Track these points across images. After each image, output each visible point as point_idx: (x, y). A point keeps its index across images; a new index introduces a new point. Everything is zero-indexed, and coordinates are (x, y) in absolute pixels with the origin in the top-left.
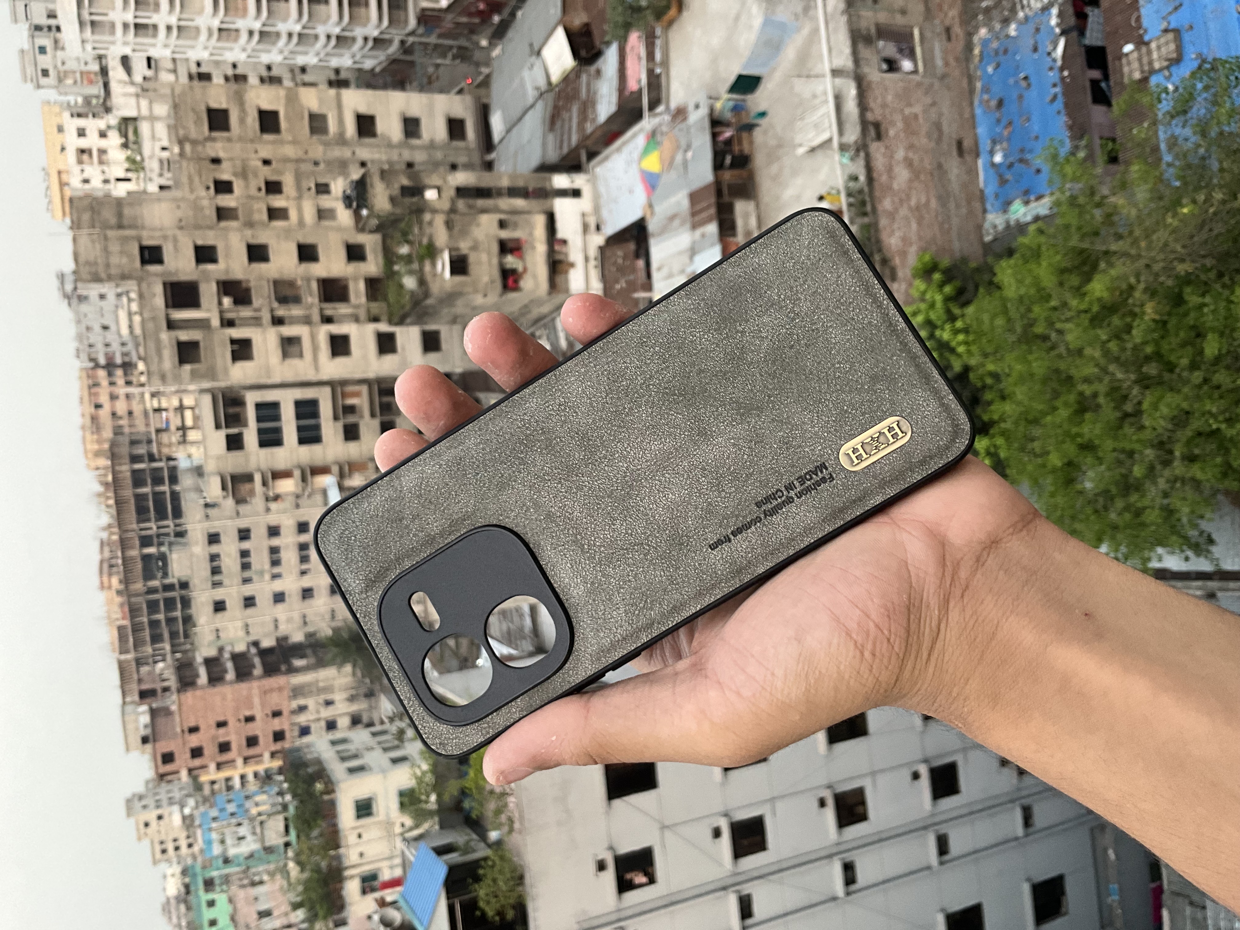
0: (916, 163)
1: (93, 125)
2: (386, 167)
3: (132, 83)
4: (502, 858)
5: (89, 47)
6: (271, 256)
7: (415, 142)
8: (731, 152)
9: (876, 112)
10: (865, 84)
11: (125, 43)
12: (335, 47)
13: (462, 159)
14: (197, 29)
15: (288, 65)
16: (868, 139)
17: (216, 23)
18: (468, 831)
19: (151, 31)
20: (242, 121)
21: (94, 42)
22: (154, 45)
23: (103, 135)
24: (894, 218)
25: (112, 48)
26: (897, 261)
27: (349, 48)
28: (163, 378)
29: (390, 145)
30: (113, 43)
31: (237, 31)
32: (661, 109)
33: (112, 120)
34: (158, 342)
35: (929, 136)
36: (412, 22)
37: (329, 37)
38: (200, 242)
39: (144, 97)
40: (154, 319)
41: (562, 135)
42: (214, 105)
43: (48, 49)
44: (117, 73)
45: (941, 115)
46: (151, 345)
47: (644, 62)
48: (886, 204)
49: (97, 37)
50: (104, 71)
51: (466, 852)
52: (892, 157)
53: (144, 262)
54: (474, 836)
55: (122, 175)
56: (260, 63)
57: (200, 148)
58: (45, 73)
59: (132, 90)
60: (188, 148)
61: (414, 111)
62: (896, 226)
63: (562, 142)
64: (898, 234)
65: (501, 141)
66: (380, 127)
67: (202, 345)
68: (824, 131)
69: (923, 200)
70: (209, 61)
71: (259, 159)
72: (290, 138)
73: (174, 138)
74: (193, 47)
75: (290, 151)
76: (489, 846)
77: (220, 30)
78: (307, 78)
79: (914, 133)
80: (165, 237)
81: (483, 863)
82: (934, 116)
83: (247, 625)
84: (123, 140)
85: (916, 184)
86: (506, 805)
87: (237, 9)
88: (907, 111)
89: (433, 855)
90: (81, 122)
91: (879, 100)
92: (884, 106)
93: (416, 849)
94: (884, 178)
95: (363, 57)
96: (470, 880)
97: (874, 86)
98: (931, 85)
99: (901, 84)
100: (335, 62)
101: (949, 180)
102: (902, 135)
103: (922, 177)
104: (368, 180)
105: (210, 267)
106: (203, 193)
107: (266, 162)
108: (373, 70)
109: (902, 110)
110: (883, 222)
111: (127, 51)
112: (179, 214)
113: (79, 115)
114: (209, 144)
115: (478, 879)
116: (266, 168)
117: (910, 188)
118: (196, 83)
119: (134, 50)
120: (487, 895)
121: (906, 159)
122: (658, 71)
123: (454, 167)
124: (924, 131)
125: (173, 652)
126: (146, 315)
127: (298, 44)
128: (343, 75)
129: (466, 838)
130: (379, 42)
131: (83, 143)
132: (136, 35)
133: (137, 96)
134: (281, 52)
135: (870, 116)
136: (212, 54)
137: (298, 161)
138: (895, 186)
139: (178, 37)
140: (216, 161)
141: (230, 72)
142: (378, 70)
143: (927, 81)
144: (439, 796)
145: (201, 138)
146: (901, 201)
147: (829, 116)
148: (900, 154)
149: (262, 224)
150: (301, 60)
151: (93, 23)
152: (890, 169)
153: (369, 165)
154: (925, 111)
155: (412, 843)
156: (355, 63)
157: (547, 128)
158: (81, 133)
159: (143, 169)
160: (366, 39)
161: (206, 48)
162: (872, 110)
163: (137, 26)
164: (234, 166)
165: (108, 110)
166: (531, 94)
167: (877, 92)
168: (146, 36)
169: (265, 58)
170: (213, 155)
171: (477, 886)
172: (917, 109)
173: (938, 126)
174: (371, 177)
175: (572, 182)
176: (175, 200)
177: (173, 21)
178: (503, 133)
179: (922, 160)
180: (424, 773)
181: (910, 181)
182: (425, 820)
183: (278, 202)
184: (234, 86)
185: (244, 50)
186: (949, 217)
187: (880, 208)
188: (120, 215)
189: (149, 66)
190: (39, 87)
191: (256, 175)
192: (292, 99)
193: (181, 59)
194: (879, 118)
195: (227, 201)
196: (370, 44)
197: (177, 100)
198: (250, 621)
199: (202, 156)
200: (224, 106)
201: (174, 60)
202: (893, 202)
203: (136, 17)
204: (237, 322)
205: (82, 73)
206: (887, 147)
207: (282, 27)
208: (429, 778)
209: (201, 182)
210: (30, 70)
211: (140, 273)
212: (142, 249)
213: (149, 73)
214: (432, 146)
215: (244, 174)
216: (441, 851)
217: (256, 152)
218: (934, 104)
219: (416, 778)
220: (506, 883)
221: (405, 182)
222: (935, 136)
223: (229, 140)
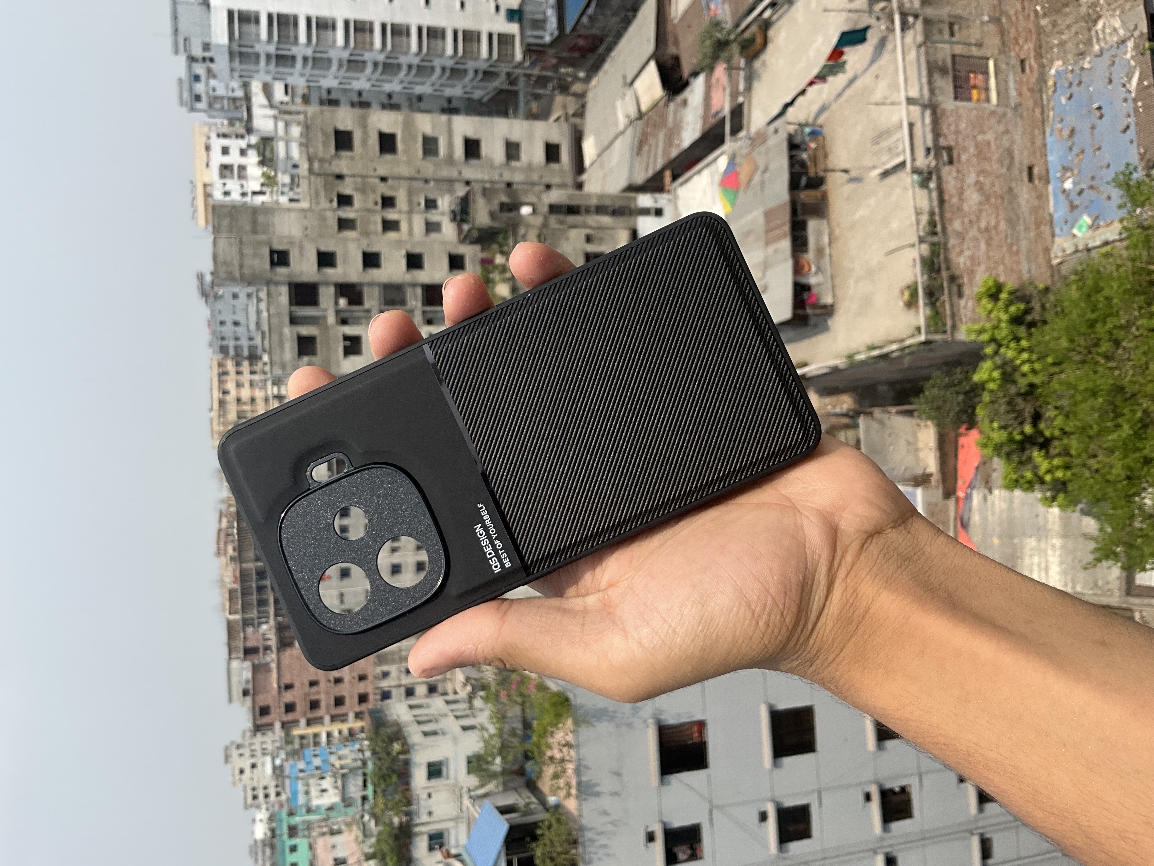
0: (987, 187)
1: (235, 145)
2: (488, 185)
3: (272, 106)
4: (559, 821)
5: (236, 74)
6: (383, 263)
7: (514, 164)
8: (806, 173)
9: (949, 138)
10: (939, 111)
11: (268, 72)
12: (449, 78)
13: (556, 180)
14: (330, 60)
15: (406, 94)
16: (941, 163)
17: (345, 55)
18: (529, 794)
19: (289, 62)
20: (364, 142)
21: (242, 70)
22: (291, 74)
23: (243, 152)
24: (964, 239)
25: (256, 75)
26: (965, 280)
27: (462, 79)
28: (283, 366)
29: (492, 166)
30: (257, 72)
31: (364, 62)
32: (742, 134)
33: (254, 139)
34: (281, 335)
35: (1000, 161)
36: (519, 55)
37: (444, 69)
38: (323, 248)
39: (282, 120)
40: (279, 315)
41: (649, 158)
42: (341, 127)
43: (203, 78)
44: (258, 99)
45: (1012, 142)
46: (275, 337)
47: (728, 91)
48: (957, 225)
49: (244, 67)
50: (248, 98)
51: (526, 813)
52: (963, 181)
53: (273, 264)
54: (534, 799)
55: (257, 188)
56: (383, 92)
57: (326, 165)
58: (198, 98)
59: (271, 112)
60: (316, 165)
61: (515, 137)
62: (965, 246)
63: (648, 165)
64: (967, 253)
65: (592, 164)
66: (484, 150)
67: (318, 340)
68: (898, 155)
69: (993, 222)
70: (338, 89)
71: (377, 177)
72: (405, 159)
73: (305, 157)
74: (324, 76)
75: (404, 170)
76: (547, 810)
77: (349, 61)
78: (422, 106)
79: (985, 159)
80: (292, 243)
81: (541, 824)
82: (1006, 143)
83: (342, 595)
84: (261, 158)
85: (986, 207)
86: (564, 771)
87: (364, 43)
88: (980, 138)
89: (496, 813)
90: (225, 142)
91: (952, 128)
92: (957, 133)
93: (480, 807)
94: (955, 200)
95: (473, 87)
96: (528, 839)
97: (948, 114)
98: (1004, 115)
99: (975, 113)
100: (448, 92)
101: (1019, 204)
102: (974, 161)
103: (993, 200)
104: (471, 197)
105: (329, 271)
106: (327, 205)
107: (383, 179)
108: (480, 100)
109: (975, 137)
110: (952, 242)
111: (268, 78)
112: (306, 222)
113: (225, 136)
114: (335, 162)
115: (535, 838)
116: (383, 185)
117: (981, 211)
118: (325, 108)
119: (275, 79)
120: (543, 854)
121: (977, 182)
122: (741, 99)
123: (548, 187)
124: (995, 157)
125: (276, 615)
126: (272, 311)
127: (416, 75)
128: (455, 104)
129: (527, 800)
130: (488, 75)
131: (226, 160)
132: (277, 65)
133: (275, 118)
134: (401, 82)
135: (943, 142)
136: (341, 83)
137: (412, 179)
138: (966, 208)
139: (313, 67)
140: (340, 177)
141: (356, 99)
142: (486, 99)
143: (1001, 110)
144: (504, 758)
145: (328, 157)
146: (971, 222)
147: (903, 142)
148: (972, 178)
149: (376, 233)
150: (419, 90)
151: (241, 54)
152: (961, 193)
153: (473, 184)
154: (996, 138)
155: (478, 802)
156: (466, 93)
157: (635, 151)
158: (225, 151)
159: (276, 183)
160: (476, 72)
161: (336, 77)
162: (946, 137)
163: (279, 57)
164: (355, 183)
165: (249, 130)
166: (622, 121)
167: (951, 119)
168: (286, 66)
169: (387, 87)
170: (337, 170)
171: (534, 844)
172: (989, 136)
173: (1010, 153)
174: (474, 194)
175: (656, 202)
176: (303, 210)
177: (309, 52)
178: (595, 157)
179: (993, 185)
180: (491, 736)
181: (980, 203)
182: (490, 781)
183: (392, 215)
184: (358, 111)
185: (369, 80)
186: (1018, 240)
187: (949, 228)
188: (254, 222)
189: (286, 93)
190: (192, 109)
191: (374, 190)
192: (408, 125)
193: (314, 87)
194: (952, 143)
195: (348, 213)
196: (480, 76)
197: (309, 122)
198: (344, 590)
199: (327, 172)
200: (349, 128)
201: (309, 87)
202: (963, 223)
203: (278, 49)
204: (350, 321)
205: (229, 98)
206: (958, 171)
207: (403, 60)
208: (496, 742)
209: (326, 196)
210: (186, 95)
211: (269, 274)
212: (272, 252)
213: (286, 99)
214: (530, 167)
215: (363, 190)
216: (504, 811)
217: (375, 170)
218: (1006, 132)
219: (485, 742)
220: (561, 845)
221: (504, 199)
222: (1007, 162)
223: (352, 159)
